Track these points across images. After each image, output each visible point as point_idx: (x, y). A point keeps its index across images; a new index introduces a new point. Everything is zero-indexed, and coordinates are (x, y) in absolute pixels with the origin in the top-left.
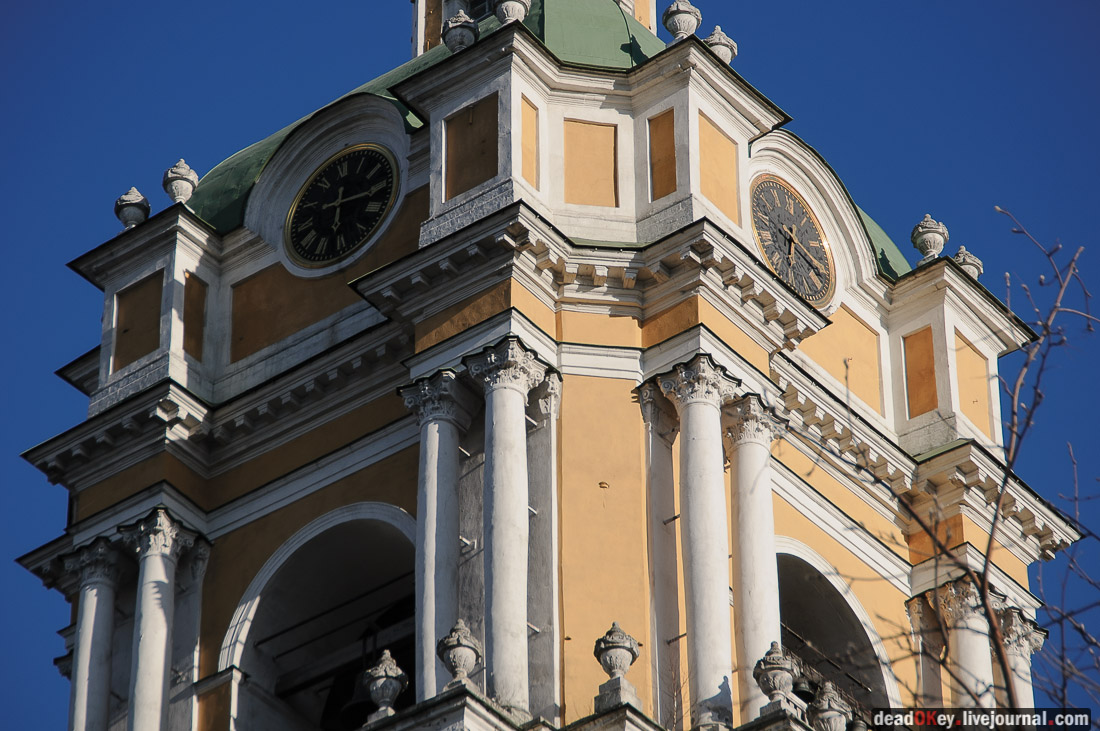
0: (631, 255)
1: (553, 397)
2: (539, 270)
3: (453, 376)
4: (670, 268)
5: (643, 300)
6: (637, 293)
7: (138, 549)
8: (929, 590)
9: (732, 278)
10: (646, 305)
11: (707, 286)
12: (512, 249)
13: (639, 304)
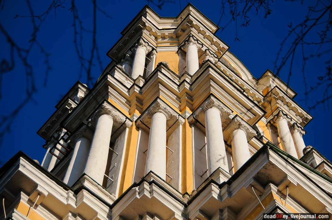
0: (174, 30)
1: (154, 55)
2: (150, 35)
3: (129, 55)
4: (183, 31)
5: (179, 41)
6: (177, 39)
7: (60, 133)
8: (271, 119)
9: (200, 30)
10: (180, 41)
11: (193, 32)
12: (142, 28)
13: (177, 41)
